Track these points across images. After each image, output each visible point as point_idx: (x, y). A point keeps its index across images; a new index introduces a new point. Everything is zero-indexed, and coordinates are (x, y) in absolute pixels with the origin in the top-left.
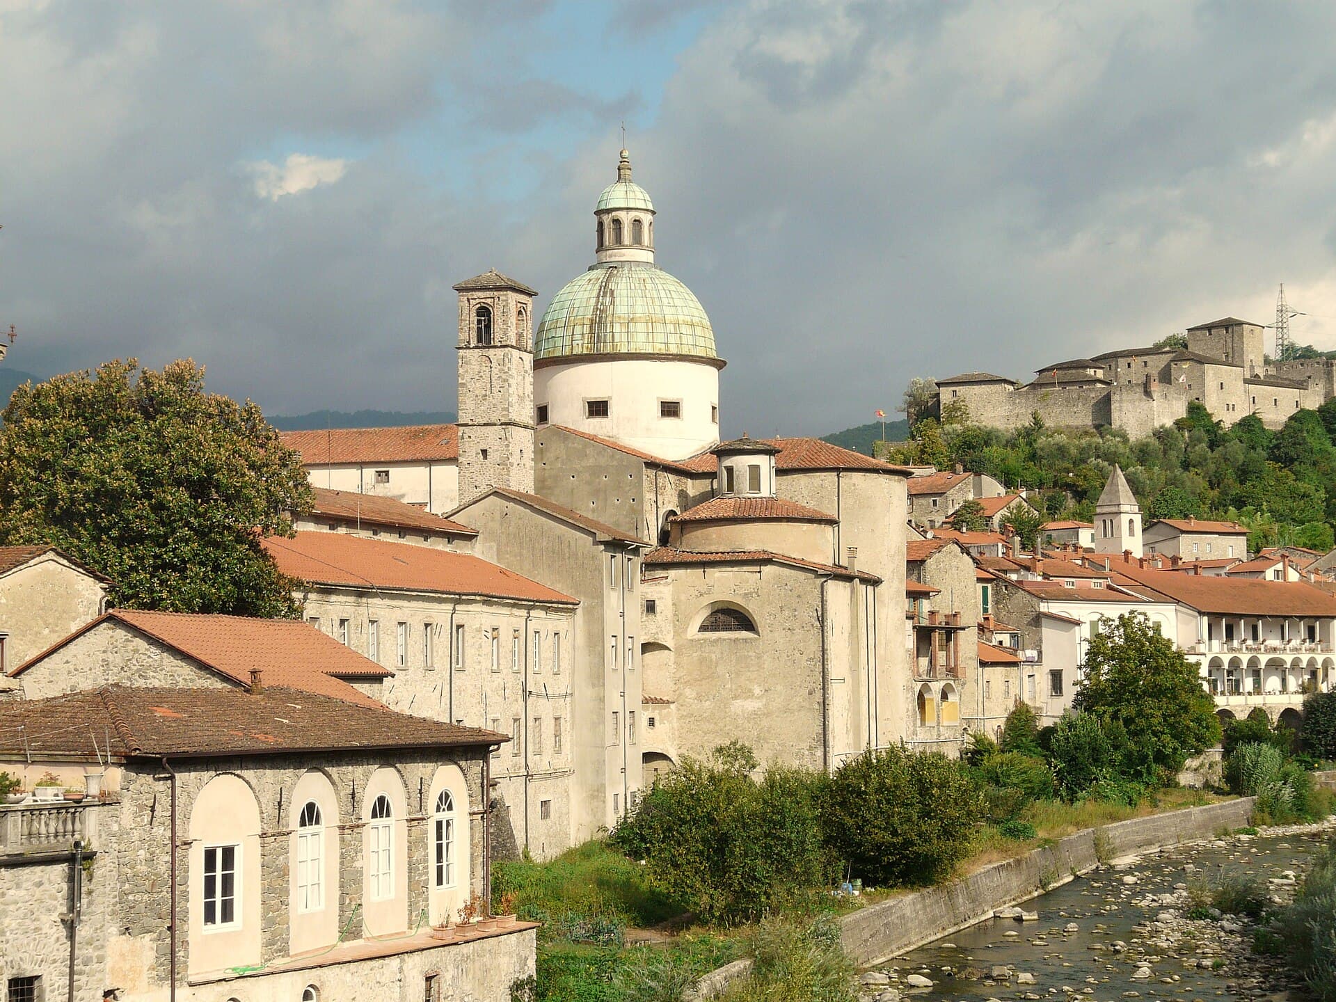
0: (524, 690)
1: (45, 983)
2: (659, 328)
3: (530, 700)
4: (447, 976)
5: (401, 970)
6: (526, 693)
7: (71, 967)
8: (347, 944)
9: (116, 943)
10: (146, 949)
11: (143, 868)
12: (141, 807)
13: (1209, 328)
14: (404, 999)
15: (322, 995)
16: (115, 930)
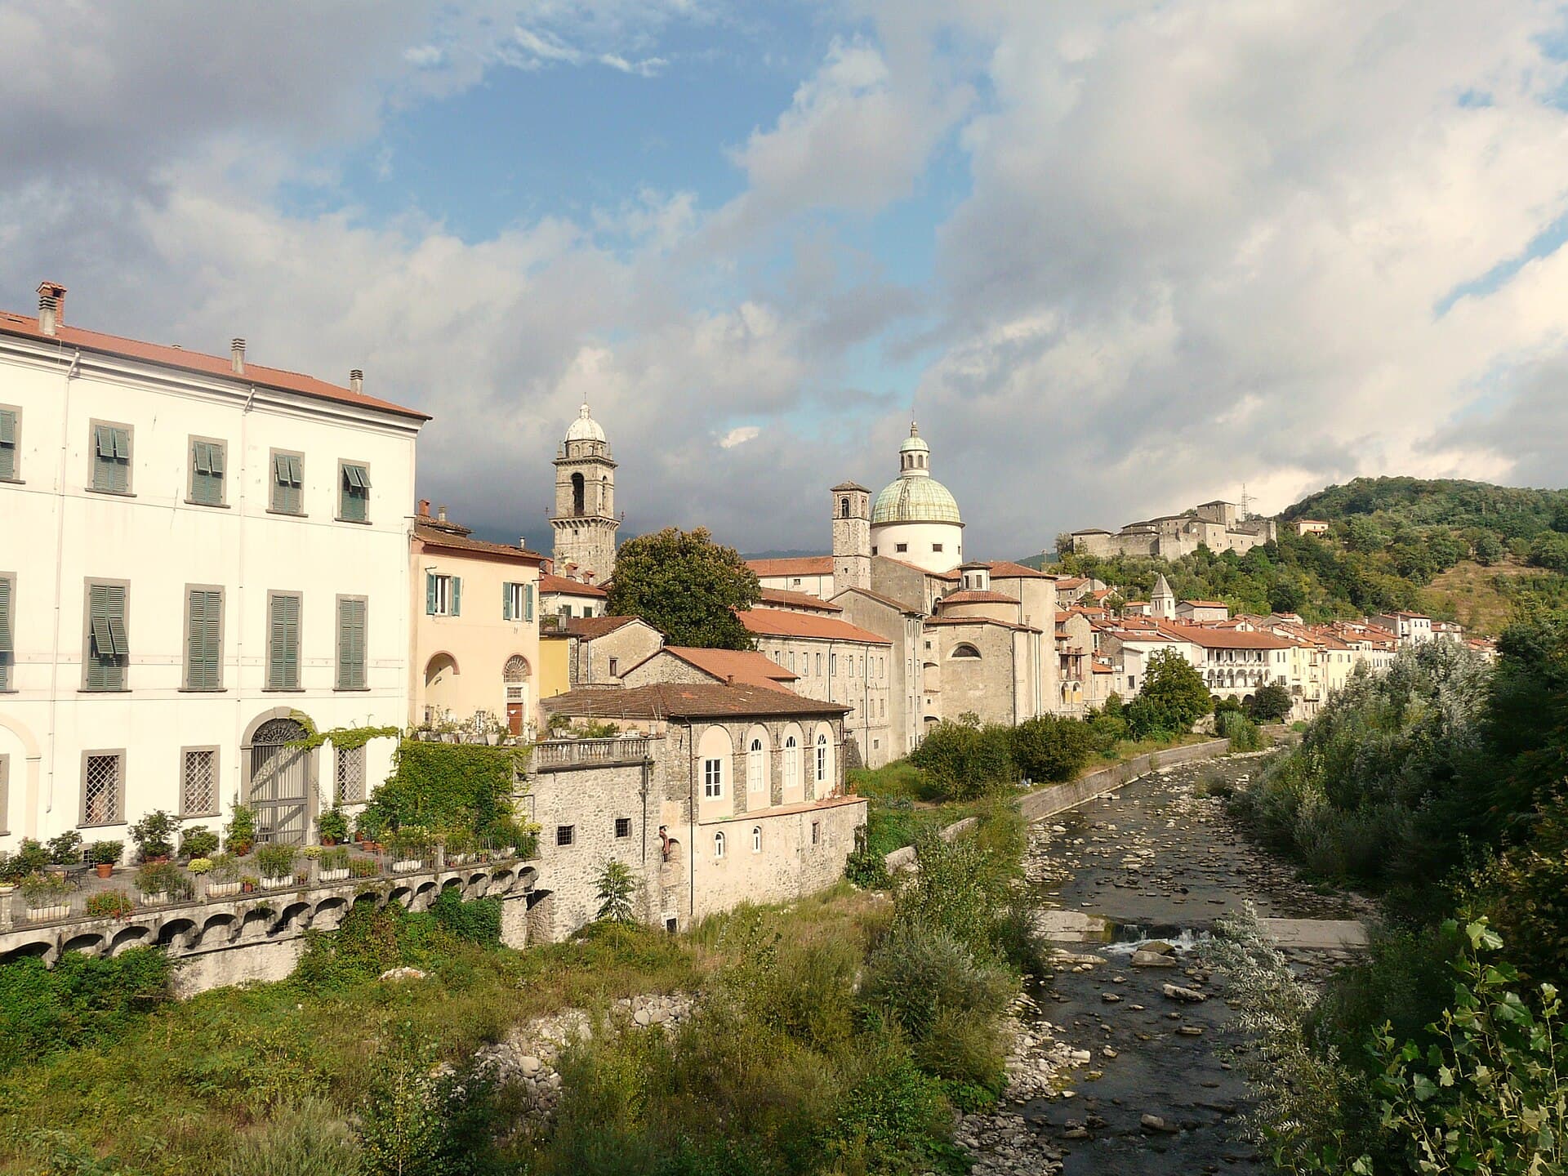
0: (866, 686)
1: (633, 821)
2: (932, 508)
3: (869, 691)
4: (823, 823)
5: (801, 820)
6: (867, 688)
7: (644, 814)
8: (774, 807)
9: (665, 804)
10: (679, 807)
11: (677, 769)
12: (676, 740)
13: (1208, 505)
14: (802, 833)
15: (763, 831)
16: (664, 798)
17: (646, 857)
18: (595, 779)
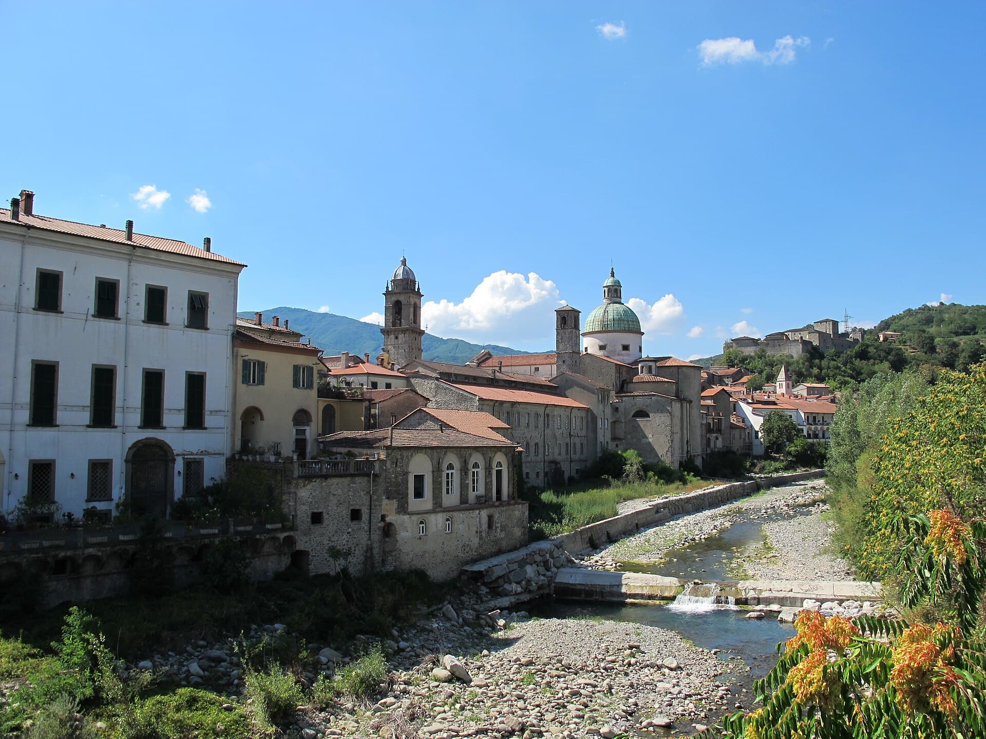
0: (570, 434)
1: (363, 511)
2: (622, 322)
3: (572, 438)
4: (496, 516)
5: (479, 514)
6: (570, 435)
7: (371, 507)
8: (462, 505)
9: (385, 502)
10: (394, 504)
11: (394, 480)
12: (393, 462)
14: (480, 522)
15: (453, 520)
16: (384, 497)
17: (372, 533)
18: (337, 484)
